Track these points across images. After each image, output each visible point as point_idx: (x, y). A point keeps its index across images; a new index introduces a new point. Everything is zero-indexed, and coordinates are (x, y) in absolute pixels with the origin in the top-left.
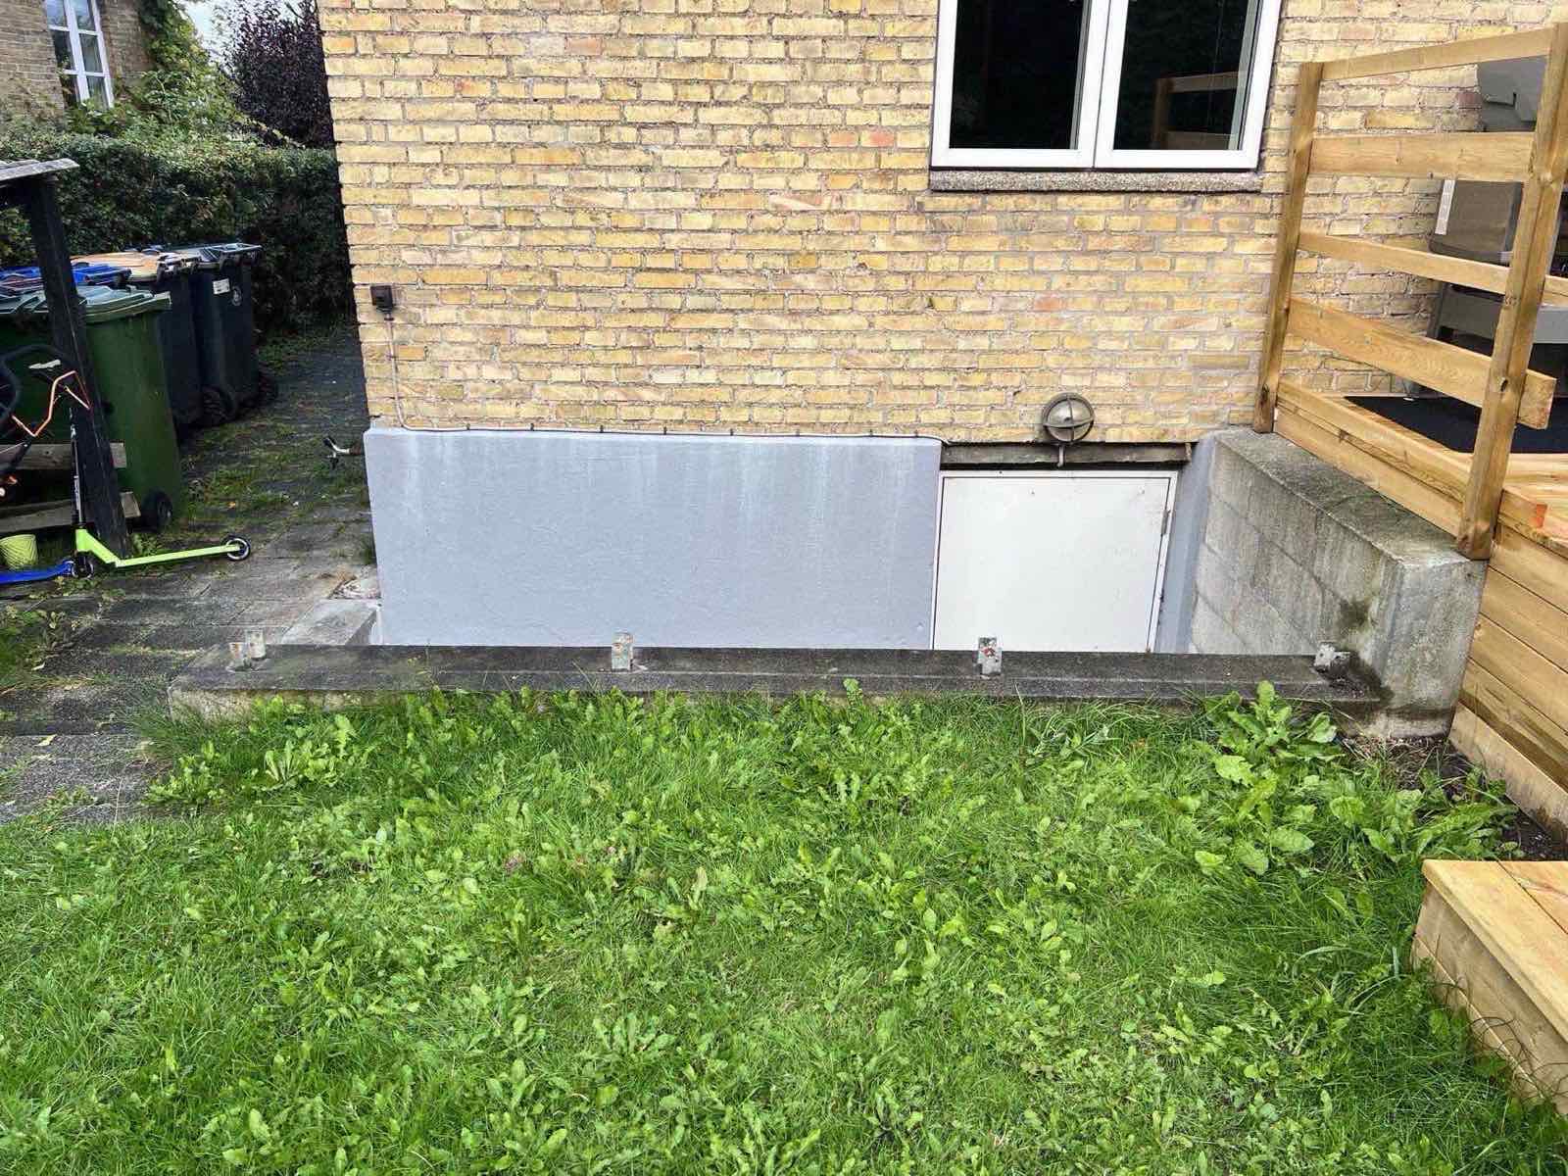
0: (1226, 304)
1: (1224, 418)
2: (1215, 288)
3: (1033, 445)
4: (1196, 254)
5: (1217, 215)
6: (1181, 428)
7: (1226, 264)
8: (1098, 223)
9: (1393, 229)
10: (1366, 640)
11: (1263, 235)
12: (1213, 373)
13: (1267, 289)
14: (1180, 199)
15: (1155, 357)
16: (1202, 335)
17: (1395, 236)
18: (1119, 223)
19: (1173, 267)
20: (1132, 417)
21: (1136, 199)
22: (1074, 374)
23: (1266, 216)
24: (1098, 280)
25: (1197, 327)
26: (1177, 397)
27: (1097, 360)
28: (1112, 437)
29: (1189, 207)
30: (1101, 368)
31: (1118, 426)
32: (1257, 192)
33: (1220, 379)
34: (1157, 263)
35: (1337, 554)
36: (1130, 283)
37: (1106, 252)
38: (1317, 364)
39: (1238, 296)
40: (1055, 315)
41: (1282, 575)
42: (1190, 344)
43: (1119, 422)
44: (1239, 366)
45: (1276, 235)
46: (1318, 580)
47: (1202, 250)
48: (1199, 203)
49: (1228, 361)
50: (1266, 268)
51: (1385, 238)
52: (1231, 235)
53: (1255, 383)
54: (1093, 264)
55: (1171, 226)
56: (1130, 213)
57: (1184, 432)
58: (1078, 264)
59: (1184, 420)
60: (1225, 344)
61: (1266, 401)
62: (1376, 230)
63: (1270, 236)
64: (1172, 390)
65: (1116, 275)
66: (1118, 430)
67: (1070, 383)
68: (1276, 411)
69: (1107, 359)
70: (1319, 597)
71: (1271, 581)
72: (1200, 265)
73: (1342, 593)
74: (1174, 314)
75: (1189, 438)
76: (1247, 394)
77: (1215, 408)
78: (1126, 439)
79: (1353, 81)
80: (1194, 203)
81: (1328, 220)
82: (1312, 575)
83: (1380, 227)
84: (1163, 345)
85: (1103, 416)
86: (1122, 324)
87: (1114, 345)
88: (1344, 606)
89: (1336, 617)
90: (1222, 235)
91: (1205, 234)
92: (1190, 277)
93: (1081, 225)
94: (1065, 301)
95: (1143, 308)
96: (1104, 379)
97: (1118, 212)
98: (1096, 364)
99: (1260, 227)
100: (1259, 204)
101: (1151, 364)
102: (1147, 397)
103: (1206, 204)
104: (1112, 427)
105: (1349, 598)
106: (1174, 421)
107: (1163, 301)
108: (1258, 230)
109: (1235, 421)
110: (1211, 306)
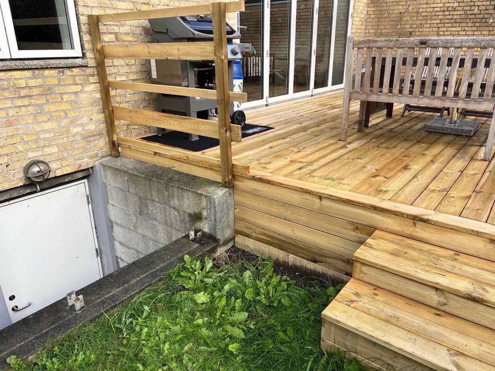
0: (88, 111)
1: (100, 155)
2: (82, 106)
3: (24, 186)
4: (70, 93)
5: (74, 76)
6: (86, 162)
7: (82, 96)
8: (23, 83)
9: (136, 77)
10: (204, 225)
11: (94, 83)
12: (92, 138)
13: (101, 104)
14: (57, 71)
15: (66, 137)
16: (82, 125)
17: (137, 79)
18: (32, 83)
19: (62, 99)
20: (65, 163)
21: (37, 72)
22: (33, 151)
23: (93, 76)
24: (31, 109)
25: (79, 122)
26: (80, 151)
27: (42, 143)
28: (59, 173)
29: (61, 74)
30: (45, 146)
31: (60, 168)
32: (86, 66)
33: (94, 141)
34: (55, 98)
35: (180, 198)
36: (46, 108)
37: (31, 96)
38: (126, 128)
39: (91, 108)
40: (15, 127)
41: (155, 209)
42: (79, 129)
43: (60, 166)
44: (100, 134)
45: (99, 83)
46: (174, 208)
47: (72, 91)
48: (65, 72)
49: (95, 133)
50: (98, 95)
51: (134, 80)
52: (81, 84)
53: (107, 140)
54: (26, 102)
55: (56, 82)
56: (36, 78)
57: (87, 164)
58: (19, 102)
59: (86, 159)
60: (92, 127)
61: (114, 145)
62: (131, 78)
63: (96, 83)
64: (78, 149)
65: (39, 105)
66: (60, 170)
67: (33, 155)
68: (120, 149)
69: (46, 142)
70: (176, 213)
71: (150, 212)
72: (73, 97)
73: (188, 211)
74: (69, 118)
75: (90, 166)
76: (106, 144)
77: (96, 152)
78: (65, 173)
79: (108, 23)
80: (63, 72)
81: (114, 75)
82: (170, 207)
83: (132, 77)
84: (68, 132)
85: (53, 166)
86: (49, 126)
87: (47, 135)
88: (190, 215)
89: (187, 219)
90: (78, 84)
91: (72, 84)
92: (71, 102)
93: (14, 85)
94: (18, 120)
95: (55, 118)
96: (47, 150)
97: (31, 78)
98: (42, 145)
99: (92, 79)
100: (89, 71)
101: (65, 140)
102: (68, 153)
103: (68, 72)
104: (58, 170)
105: (192, 212)
106: (83, 161)
107: (63, 114)
108: (91, 81)
109: (105, 155)
110: (82, 112)
